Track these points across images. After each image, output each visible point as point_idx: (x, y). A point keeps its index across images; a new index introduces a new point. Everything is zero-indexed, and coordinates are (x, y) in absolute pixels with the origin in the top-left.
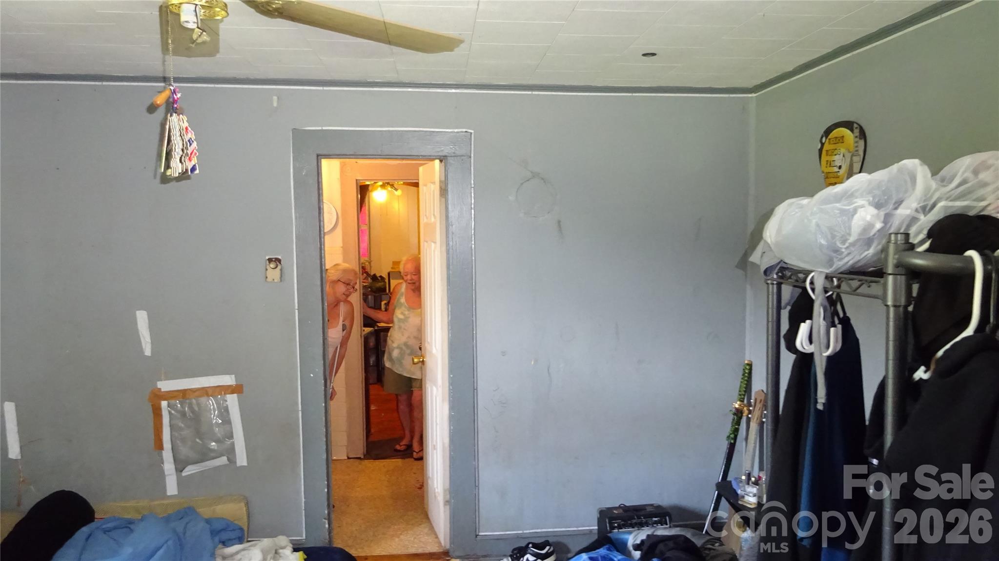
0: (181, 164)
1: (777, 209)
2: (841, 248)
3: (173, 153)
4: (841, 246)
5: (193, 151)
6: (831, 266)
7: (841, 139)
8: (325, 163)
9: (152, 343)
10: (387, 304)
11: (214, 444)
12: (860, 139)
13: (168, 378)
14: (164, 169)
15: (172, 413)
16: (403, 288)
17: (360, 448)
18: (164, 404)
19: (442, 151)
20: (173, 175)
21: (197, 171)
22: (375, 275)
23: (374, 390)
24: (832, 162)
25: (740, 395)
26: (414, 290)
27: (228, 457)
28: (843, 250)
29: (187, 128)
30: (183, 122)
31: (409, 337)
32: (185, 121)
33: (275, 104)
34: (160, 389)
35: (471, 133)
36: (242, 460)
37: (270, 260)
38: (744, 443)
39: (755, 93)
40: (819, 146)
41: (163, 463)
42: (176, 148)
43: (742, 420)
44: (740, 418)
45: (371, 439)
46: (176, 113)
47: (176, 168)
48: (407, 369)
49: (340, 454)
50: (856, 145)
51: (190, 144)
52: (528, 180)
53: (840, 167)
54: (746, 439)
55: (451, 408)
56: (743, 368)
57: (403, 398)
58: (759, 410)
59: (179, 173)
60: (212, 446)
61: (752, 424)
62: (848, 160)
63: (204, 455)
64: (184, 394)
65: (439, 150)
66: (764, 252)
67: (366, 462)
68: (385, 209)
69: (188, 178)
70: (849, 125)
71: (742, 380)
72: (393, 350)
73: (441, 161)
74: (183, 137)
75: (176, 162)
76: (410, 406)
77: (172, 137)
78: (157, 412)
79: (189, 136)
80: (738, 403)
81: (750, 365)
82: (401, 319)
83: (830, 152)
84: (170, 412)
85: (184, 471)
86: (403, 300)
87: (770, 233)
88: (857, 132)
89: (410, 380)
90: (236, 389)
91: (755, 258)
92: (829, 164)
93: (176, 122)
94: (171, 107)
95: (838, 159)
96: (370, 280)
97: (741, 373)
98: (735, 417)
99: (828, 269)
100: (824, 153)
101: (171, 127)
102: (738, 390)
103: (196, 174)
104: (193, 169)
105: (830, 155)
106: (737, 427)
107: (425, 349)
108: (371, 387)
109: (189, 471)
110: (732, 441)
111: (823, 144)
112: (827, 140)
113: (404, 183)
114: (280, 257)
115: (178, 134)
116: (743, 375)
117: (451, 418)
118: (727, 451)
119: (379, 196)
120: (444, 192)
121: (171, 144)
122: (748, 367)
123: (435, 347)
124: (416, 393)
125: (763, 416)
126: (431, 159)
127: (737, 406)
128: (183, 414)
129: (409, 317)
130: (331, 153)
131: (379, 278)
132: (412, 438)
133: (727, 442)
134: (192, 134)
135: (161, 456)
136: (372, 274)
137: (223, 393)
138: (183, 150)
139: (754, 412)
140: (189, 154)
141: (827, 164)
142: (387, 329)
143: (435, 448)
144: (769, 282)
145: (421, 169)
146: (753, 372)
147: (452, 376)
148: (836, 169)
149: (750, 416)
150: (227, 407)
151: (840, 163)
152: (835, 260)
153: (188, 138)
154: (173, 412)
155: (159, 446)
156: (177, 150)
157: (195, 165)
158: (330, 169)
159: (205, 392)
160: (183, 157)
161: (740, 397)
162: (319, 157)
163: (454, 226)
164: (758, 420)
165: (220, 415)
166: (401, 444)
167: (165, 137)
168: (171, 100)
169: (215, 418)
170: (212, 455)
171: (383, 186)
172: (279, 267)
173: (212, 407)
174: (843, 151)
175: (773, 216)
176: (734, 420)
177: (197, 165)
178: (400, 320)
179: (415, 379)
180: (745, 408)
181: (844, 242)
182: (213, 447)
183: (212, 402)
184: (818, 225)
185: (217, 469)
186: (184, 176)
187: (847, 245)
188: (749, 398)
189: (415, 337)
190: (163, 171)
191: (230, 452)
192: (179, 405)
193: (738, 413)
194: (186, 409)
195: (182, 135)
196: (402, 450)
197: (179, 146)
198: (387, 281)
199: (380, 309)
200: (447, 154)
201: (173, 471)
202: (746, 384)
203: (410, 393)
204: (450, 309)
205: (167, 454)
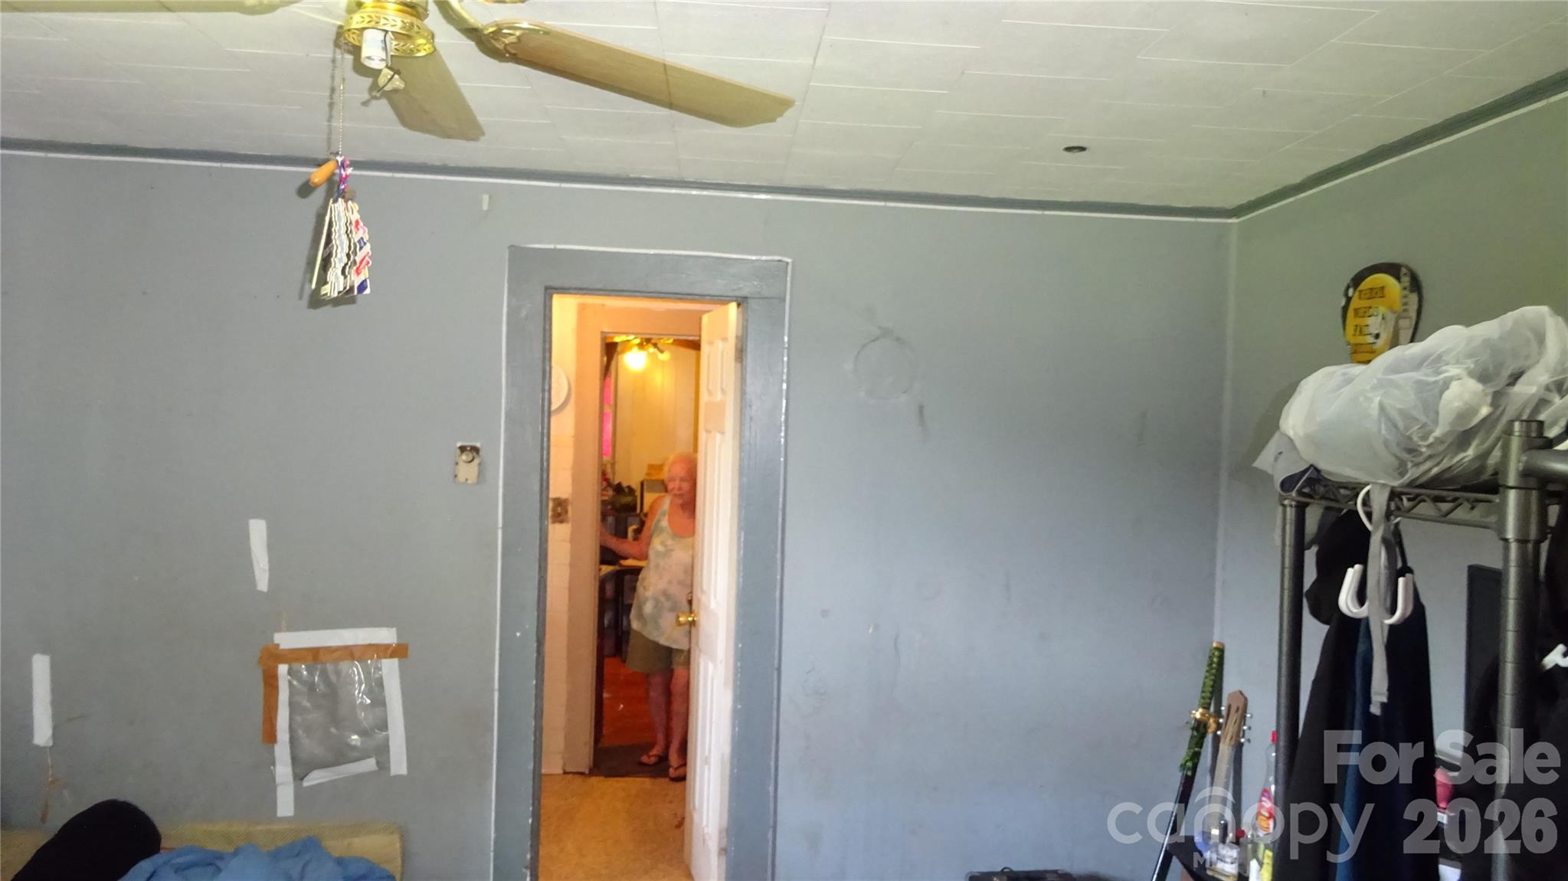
0: (342, 277)
1: (1303, 382)
2: (1419, 446)
3: (332, 259)
4: (1420, 443)
5: (365, 257)
6: (1402, 474)
7: (1379, 292)
8: (557, 300)
9: (271, 570)
10: (638, 531)
11: (355, 737)
12: (1412, 291)
13: (293, 627)
14: (317, 284)
15: (293, 685)
16: (666, 503)
17: (584, 759)
18: (283, 669)
19: (740, 289)
20: (329, 295)
21: (368, 291)
22: (619, 485)
23: (610, 664)
24: (1364, 328)
25: (1203, 698)
26: (683, 506)
27: (376, 759)
28: (1424, 450)
29: (357, 223)
30: (353, 213)
31: (670, 582)
32: (355, 212)
33: (485, 207)
34: (278, 645)
35: (787, 263)
36: (399, 765)
37: (463, 449)
38: (1208, 778)
39: (1238, 218)
40: (1343, 303)
41: (274, 764)
42: (338, 251)
43: (1206, 739)
44: (1203, 736)
45: (605, 743)
46: (343, 197)
47: (335, 284)
48: (667, 634)
49: (553, 766)
50: (1404, 300)
51: (361, 248)
52: (874, 341)
53: (1377, 336)
54: (1213, 770)
55: (738, 698)
56: (1208, 654)
57: (657, 681)
58: (1235, 723)
59: (339, 292)
60: (354, 740)
61: (1222, 746)
62: (1392, 323)
63: (341, 755)
64: (315, 656)
65: (735, 287)
66: (1281, 453)
67: (595, 780)
68: (642, 379)
69: (353, 301)
70: (1393, 269)
71: (1207, 674)
72: (645, 603)
73: (739, 305)
74: (350, 236)
75: (336, 275)
76: (668, 693)
77: (334, 234)
78: (270, 681)
79: (360, 234)
80: (1201, 710)
81: (1221, 651)
82: (660, 552)
83: (1361, 311)
84: (290, 683)
85: (306, 779)
86: (664, 523)
87: (1295, 420)
88: (1406, 280)
89: (669, 652)
90: (398, 651)
91: (1265, 461)
92: (1358, 330)
93: (342, 212)
94: (335, 189)
95: (1374, 324)
96: (611, 492)
97: (1206, 662)
98: (1195, 733)
99: (1395, 479)
100: (1350, 313)
101: (333, 219)
102: (1200, 690)
103: (366, 295)
104: (362, 287)
105: (1360, 317)
106: (1196, 749)
107: (699, 601)
108: (607, 660)
109: (316, 779)
110: (1189, 773)
111: (1349, 300)
112: (1357, 293)
113: (675, 341)
114: (478, 445)
115: (343, 230)
116: (1210, 665)
117: (736, 713)
118: (1181, 789)
119: (634, 361)
120: (741, 353)
121: (330, 246)
122: (1216, 653)
123: (715, 597)
124: (679, 670)
125: (1241, 735)
126: (723, 300)
127: (1198, 715)
128: (311, 687)
129: (672, 550)
130: (567, 285)
131: (627, 490)
132: (667, 746)
133: (1180, 774)
134: (364, 232)
135: (272, 752)
136: (616, 482)
137: (375, 656)
138: (348, 256)
139: (1225, 727)
140: (358, 262)
141: (1355, 330)
142: (637, 571)
143: (707, 761)
144: (1286, 502)
145: (705, 318)
146: (1226, 661)
147: (740, 646)
148: (1370, 339)
149: (1219, 733)
150: (381, 678)
151: (1377, 329)
152: (1410, 465)
153: (359, 237)
154: (295, 683)
155: (270, 737)
156: (339, 256)
157: (365, 281)
158: (565, 310)
159: (350, 653)
160: (348, 267)
161: (1202, 701)
162: (550, 291)
163: (754, 408)
164: (1233, 742)
165: (369, 693)
166: (651, 753)
167: (322, 233)
168: (337, 178)
169: (360, 695)
170: (356, 754)
171: (641, 346)
172: (476, 461)
173: (357, 678)
174: (1382, 310)
175: (1296, 394)
176: (1192, 737)
177: (368, 281)
178: (658, 554)
179: (677, 650)
180: (1211, 720)
181: (1424, 438)
182: (353, 743)
183: (356, 670)
184: (1382, 408)
185: (359, 777)
186: (347, 297)
187: (1431, 440)
188: (1219, 704)
189: (680, 583)
190: (313, 286)
191: (382, 752)
192: (305, 673)
193: (1200, 728)
194: (316, 678)
195: (349, 232)
196: (651, 763)
197: (342, 249)
198: (638, 494)
199: (625, 536)
200: (749, 295)
201: (291, 778)
202: (1214, 681)
203: (669, 673)
204: (742, 539)
205: (282, 750)
